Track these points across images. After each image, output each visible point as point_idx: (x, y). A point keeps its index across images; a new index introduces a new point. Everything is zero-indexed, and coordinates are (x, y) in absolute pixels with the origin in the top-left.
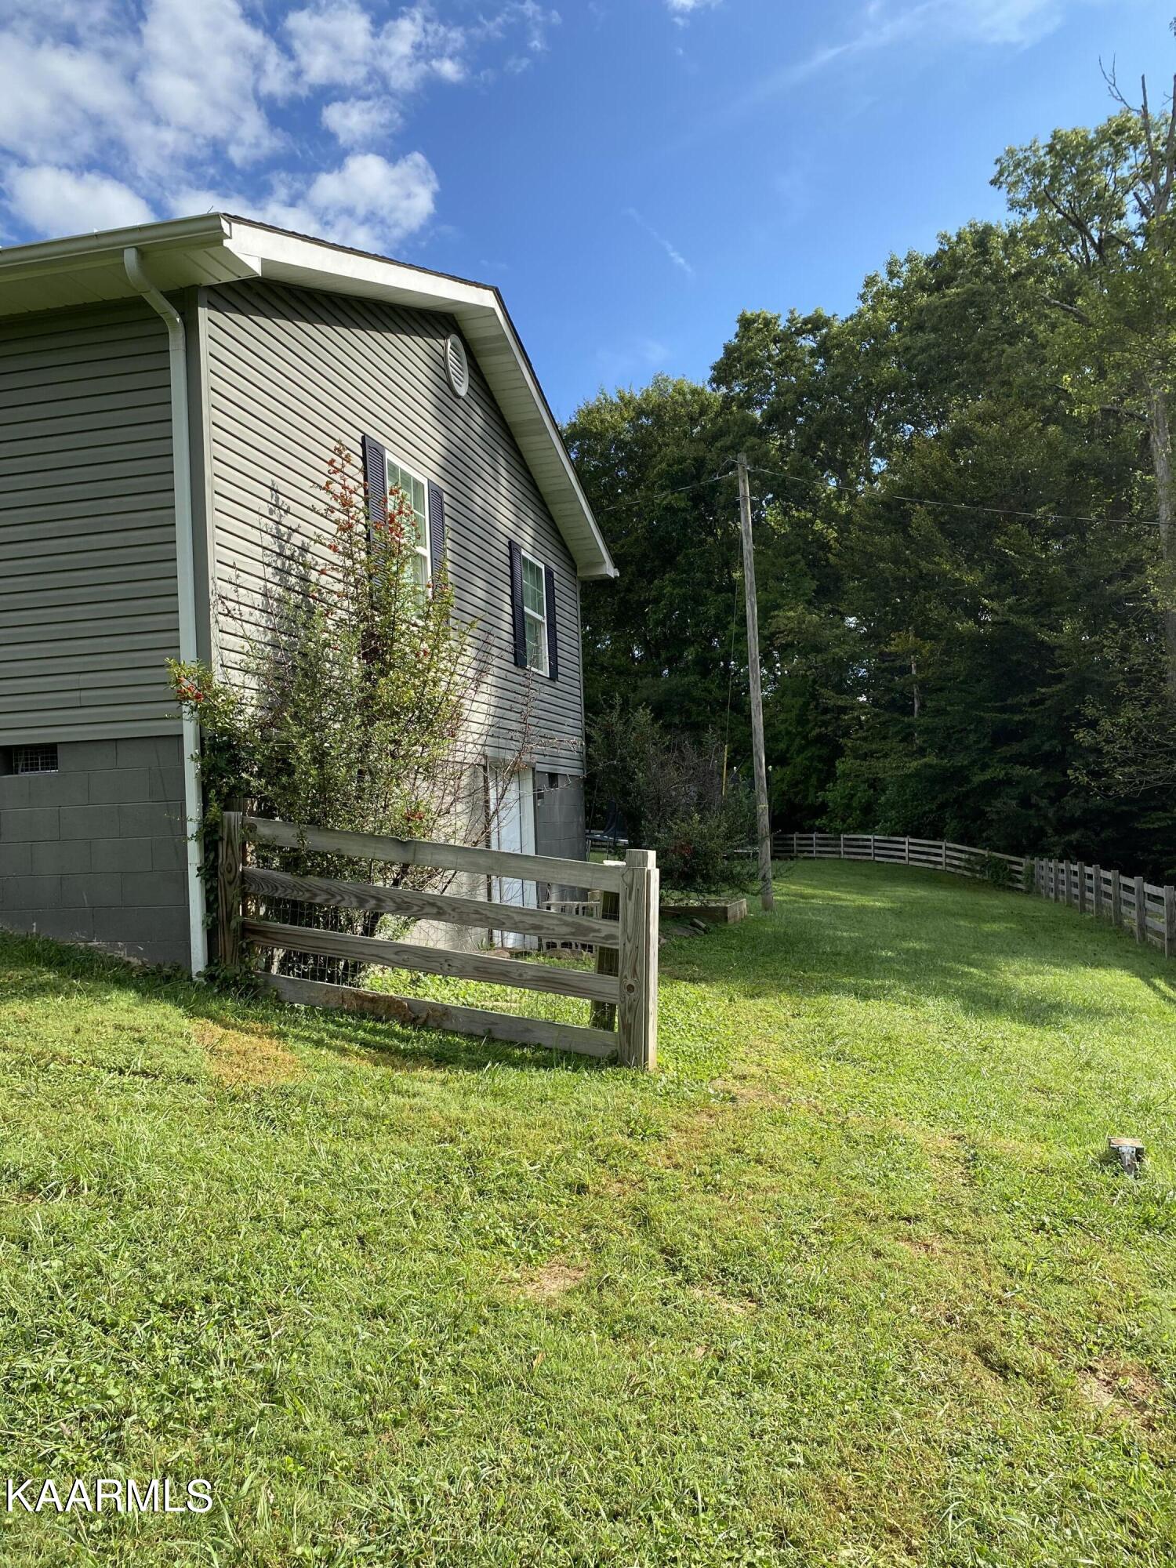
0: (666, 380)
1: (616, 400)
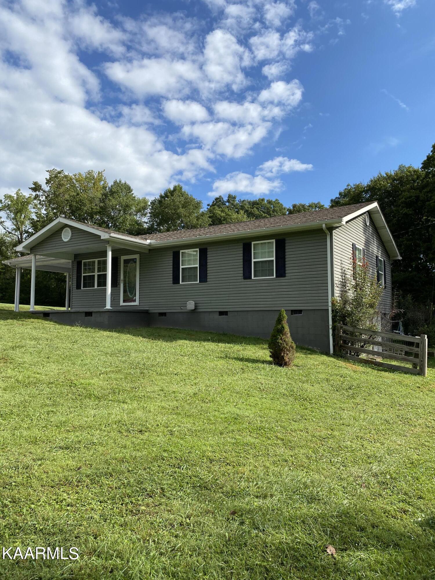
0: (404, 167)
1: (385, 175)
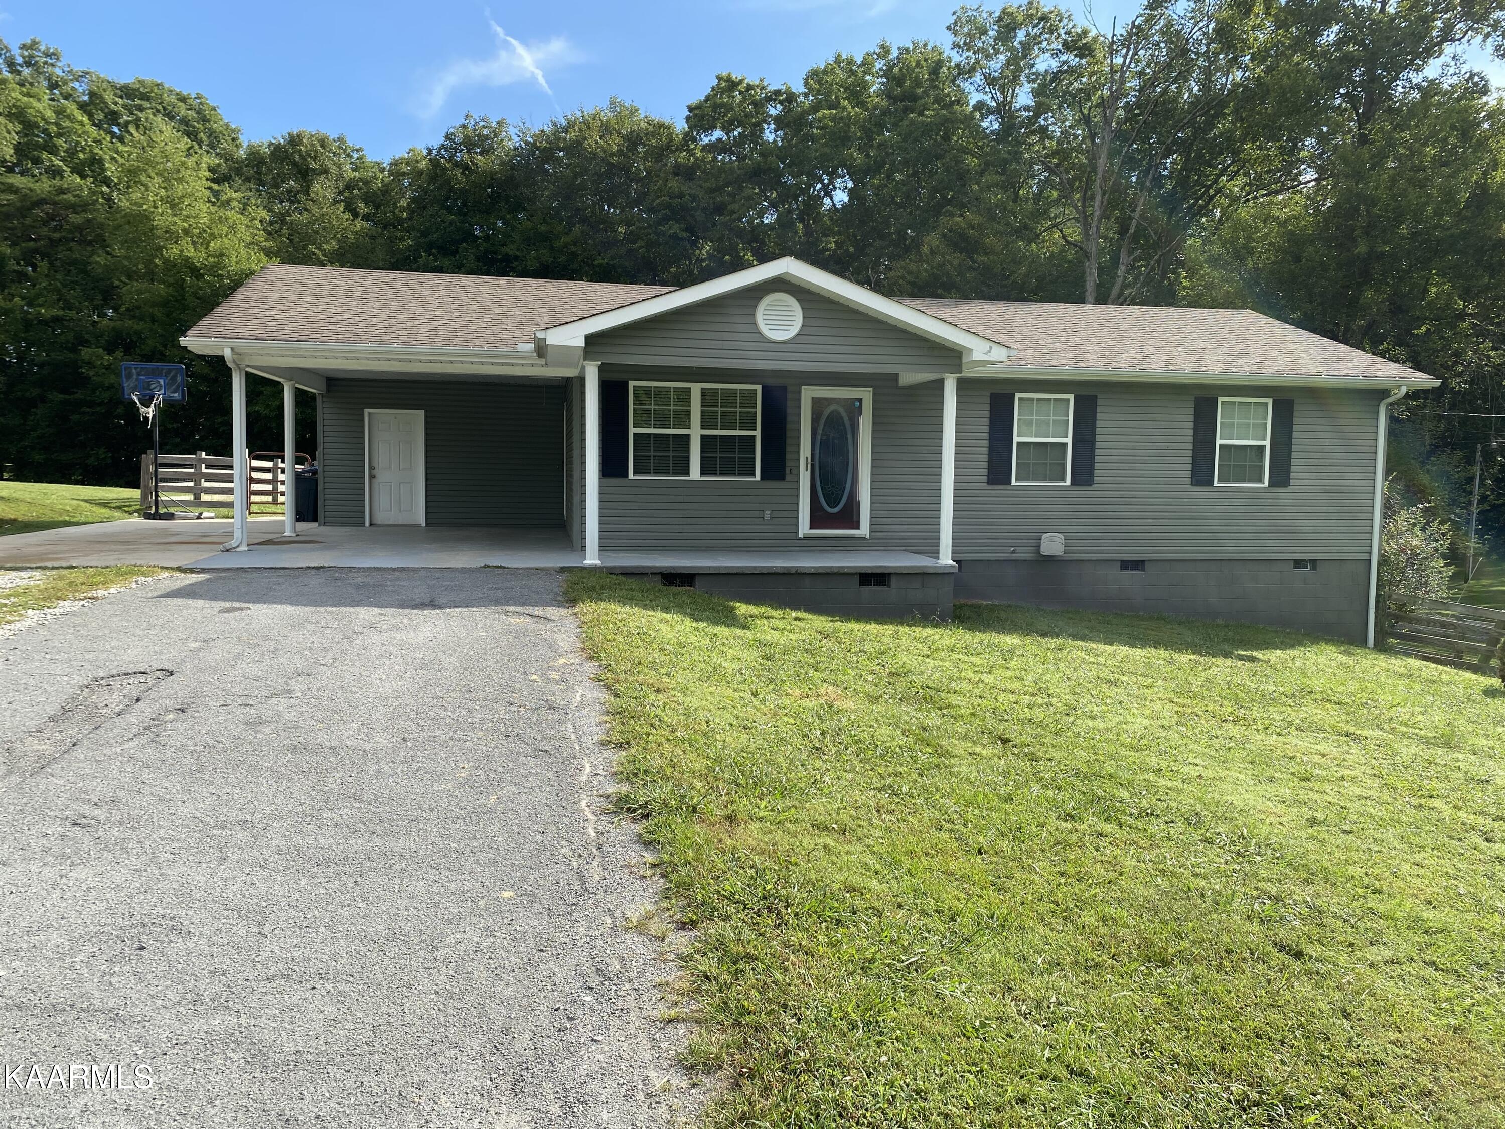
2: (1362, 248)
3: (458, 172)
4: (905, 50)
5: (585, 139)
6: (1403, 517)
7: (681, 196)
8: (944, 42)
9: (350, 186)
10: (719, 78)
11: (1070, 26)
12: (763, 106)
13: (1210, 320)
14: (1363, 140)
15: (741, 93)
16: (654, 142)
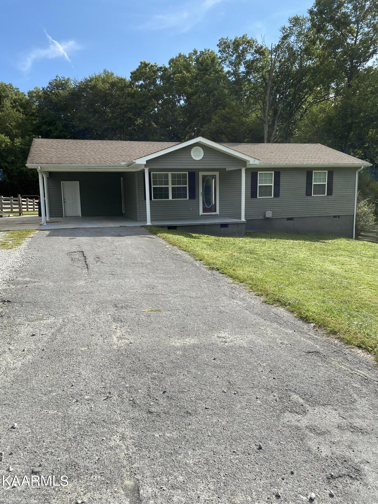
2: (349, 121)
3: (54, 97)
4: (202, 53)
5: (97, 85)
6: (362, 203)
7: (131, 104)
8: (216, 50)
9: (15, 101)
10: (141, 63)
11: (257, 44)
12: (156, 72)
13: (309, 148)
14: (349, 86)
15: (149, 68)
16: (120, 85)
